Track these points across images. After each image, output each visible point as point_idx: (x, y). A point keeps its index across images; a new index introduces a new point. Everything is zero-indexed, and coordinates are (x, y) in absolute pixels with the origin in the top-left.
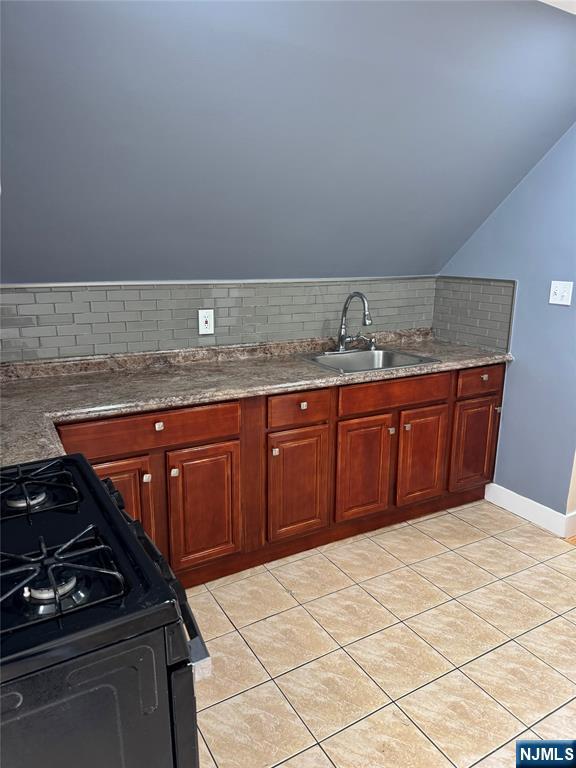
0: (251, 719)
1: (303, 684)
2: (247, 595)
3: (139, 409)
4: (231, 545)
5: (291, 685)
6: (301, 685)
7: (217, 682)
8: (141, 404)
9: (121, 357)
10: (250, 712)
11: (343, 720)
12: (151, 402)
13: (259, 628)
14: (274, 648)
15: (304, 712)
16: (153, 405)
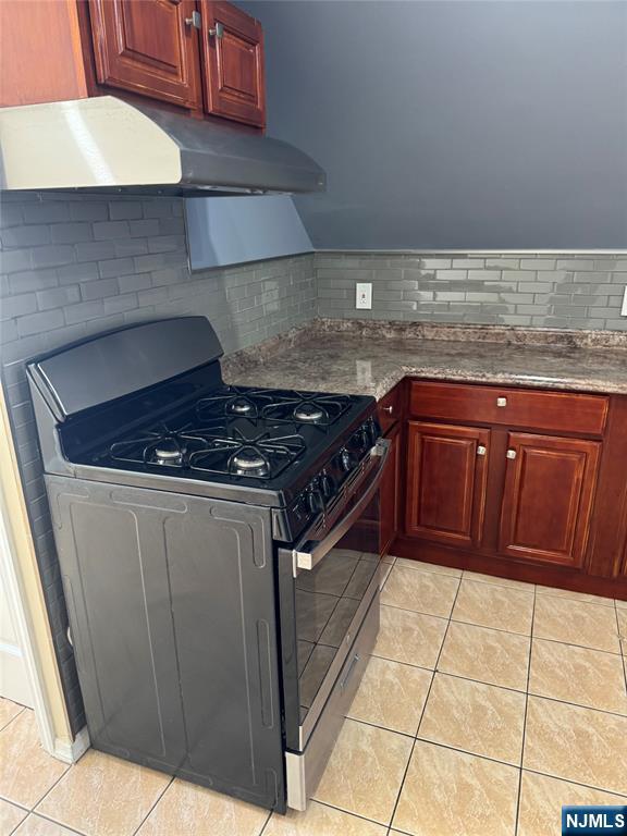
0: (478, 707)
1: (552, 717)
2: (570, 616)
3: (484, 380)
4: (570, 557)
5: (540, 710)
6: (550, 717)
7: (475, 663)
8: (489, 375)
9: (521, 331)
10: (483, 703)
11: (564, 771)
12: (499, 375)
13: (554, 649)
14: (553, 672)
15: (532, 737)
16: (500, 378)
